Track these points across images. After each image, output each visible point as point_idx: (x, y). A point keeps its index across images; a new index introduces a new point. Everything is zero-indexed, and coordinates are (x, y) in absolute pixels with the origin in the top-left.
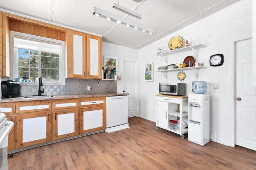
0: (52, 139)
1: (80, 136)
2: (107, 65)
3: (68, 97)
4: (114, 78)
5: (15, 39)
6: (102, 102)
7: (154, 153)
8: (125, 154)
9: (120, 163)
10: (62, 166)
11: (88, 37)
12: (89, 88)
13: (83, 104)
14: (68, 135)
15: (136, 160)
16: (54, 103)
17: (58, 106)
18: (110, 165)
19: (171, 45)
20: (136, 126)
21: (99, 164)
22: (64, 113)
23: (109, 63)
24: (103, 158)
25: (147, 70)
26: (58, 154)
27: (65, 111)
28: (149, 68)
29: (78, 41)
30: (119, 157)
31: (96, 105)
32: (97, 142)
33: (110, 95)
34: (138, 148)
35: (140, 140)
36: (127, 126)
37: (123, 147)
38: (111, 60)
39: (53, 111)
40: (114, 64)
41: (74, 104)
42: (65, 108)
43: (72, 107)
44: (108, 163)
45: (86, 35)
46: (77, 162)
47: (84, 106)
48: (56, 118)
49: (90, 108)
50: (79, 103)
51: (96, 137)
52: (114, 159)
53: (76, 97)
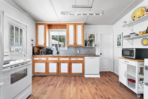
0: (58, 74)
1: (70, 75)
2: (89, 38)
3: (65, 55)
4: (92, 46)
5: (51, 32)
6: (82, 59)
7: (102, 97)
8: (83, 91)
9: (77, 94)
10: (55, 85)
11: (76, 25)
12: (78, 51)
13: (72, 59)
14: (65, 73)
15: (86, 96)
16: (59, 58)
17: (61, 59)
18: (71, 93)
19: (134, 17)
20: (105, 78)
21: (68, 90)
22: (63, 63)
23: (90, 37)
24: (71, 88)
25: (118, 39)
26: (57, 80)
27: (64, 62)
28: (120, 38)
29: (71, 28)
30: (79, 91)
31: (79, 60)
32: (75, 80)
33: (87, 56)
34: (94, 91)
35: (100, 87)
36: (99, 76)
37: (86, 87)
38: (92, 35)
39: (59, 61)
40: (94, 37)
41: (68, 59)
42: (63, 61)
43: (67, 61)
44: (71, 92)
45: (75, 24)
46: (61, 86)
47: (72, 60)
48: (60, 65)
49: (75, 62)
50: (70, 59)
51: (77, 78)
52: (76, 91)
53: (69, 56)
